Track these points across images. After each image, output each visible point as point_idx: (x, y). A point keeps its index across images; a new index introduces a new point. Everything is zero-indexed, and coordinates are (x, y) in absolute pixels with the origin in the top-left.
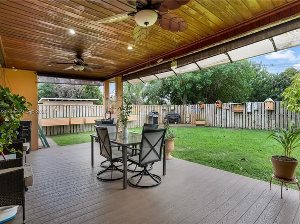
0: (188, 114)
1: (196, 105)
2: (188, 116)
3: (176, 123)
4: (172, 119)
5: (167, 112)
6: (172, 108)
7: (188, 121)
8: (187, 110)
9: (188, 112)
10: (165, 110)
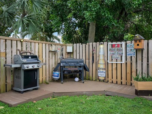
0: (101, 61)
1: (123, 43)
2: (102, 66)
3: (77, 79)
4: (69, 72)
5: (59, 56)
6: (69, 49)
7: (102, 75)
8: (101, 53)
9: (101, 57)
10: (55, 52)
